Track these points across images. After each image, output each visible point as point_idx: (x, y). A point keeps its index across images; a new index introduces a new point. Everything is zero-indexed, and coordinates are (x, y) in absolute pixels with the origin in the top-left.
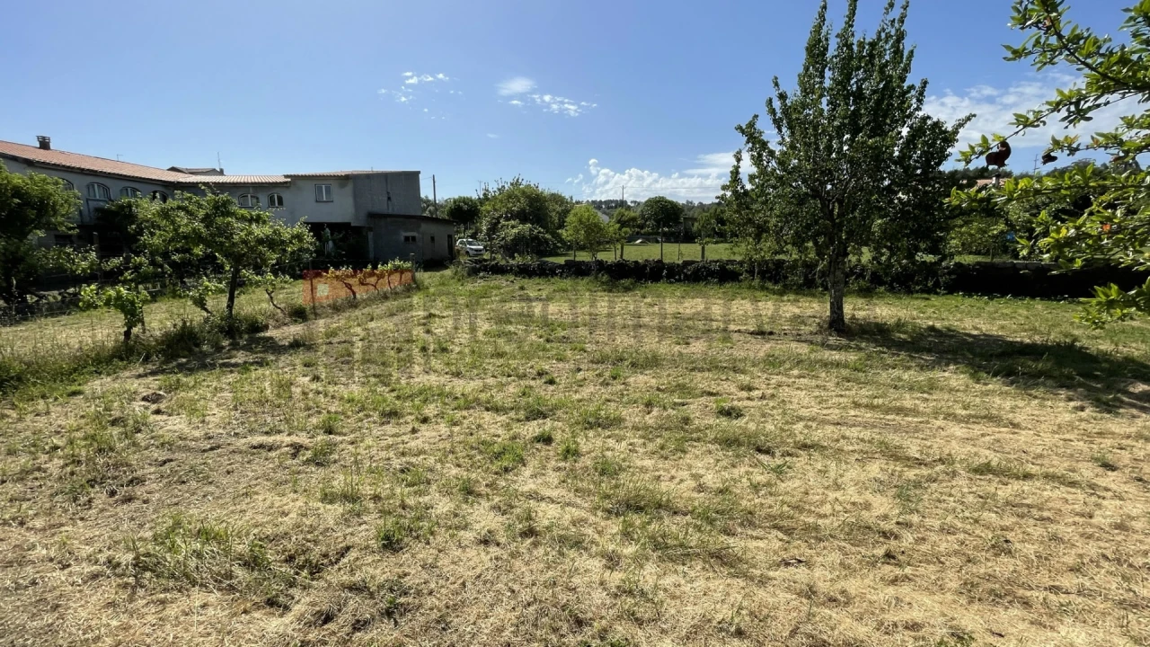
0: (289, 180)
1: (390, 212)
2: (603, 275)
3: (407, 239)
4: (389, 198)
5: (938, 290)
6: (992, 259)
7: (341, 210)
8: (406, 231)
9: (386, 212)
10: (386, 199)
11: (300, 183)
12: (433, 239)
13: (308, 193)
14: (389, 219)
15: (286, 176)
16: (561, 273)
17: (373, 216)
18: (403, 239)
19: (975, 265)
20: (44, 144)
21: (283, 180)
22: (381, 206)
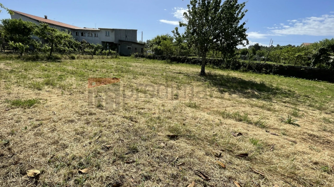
0: (99, 30)
1: (126, 40)
2: (169, 60)
3: (128, 48)
4: (126, 37)
5: (270, 73)
6: (295, 65)
7: (111, 38)
8: (128, 46)
9: (125, 40)
10: (125, 37)
11: (102, 30)
12: (136, 49)
13: (104, 33)
14: (124, 42)
15: (99, 29)
16: (159, 59)
17: (120, 41)
18: (127, 48)
19: (287, 66)
20: (46, 18)
21: (97, 29)
22: (123, 38)
